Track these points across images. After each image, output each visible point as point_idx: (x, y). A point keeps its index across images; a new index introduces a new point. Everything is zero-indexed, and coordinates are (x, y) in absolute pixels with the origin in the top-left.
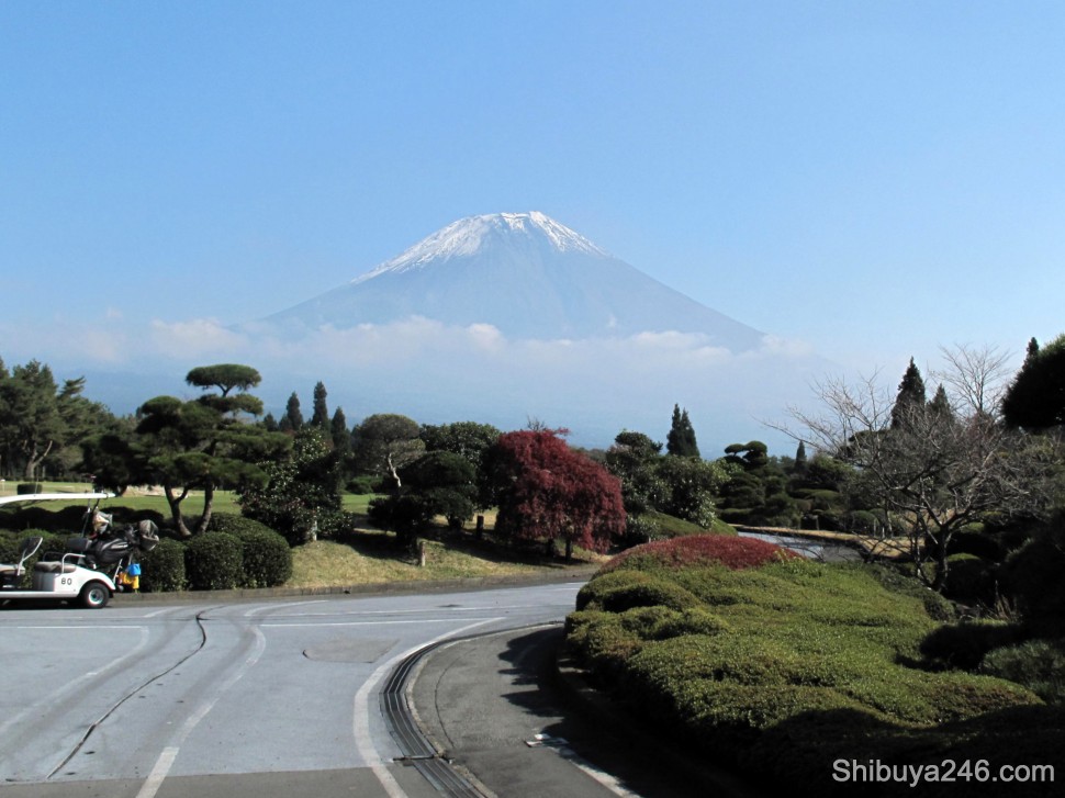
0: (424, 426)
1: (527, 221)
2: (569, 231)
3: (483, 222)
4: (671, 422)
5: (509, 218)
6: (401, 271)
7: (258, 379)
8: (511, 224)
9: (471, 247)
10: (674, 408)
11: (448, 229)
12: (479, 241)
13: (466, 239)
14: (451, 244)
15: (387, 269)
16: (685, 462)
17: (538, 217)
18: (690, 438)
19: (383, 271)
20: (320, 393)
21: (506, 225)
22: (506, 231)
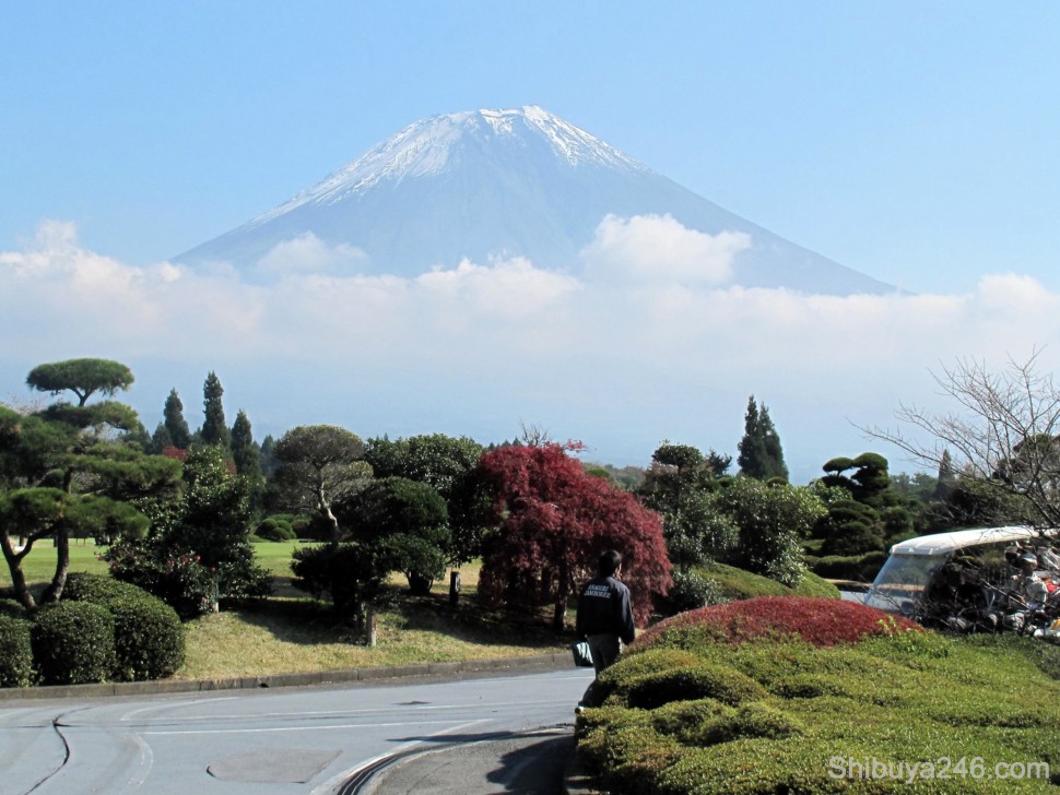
0: (370, 441)
1: (519, 121)
2: (583, 133)
3: (452, 124)
4: (744, 423)
5: (491, 116)
6: (330, 201)
7: (129, 380)
8: (495, 127)
9: (435, 163)
10: (747, 404)
11: (401, 136)
12: (445, 153)
13: (428, 150)
14: (405, 158)
15: (308, 200)
16: (759, 488)
17: (535, 114)
18: (774, 449)
19: (301, 202)
20: (213, 390)
21: (487, 128)
22: (487, 137)
